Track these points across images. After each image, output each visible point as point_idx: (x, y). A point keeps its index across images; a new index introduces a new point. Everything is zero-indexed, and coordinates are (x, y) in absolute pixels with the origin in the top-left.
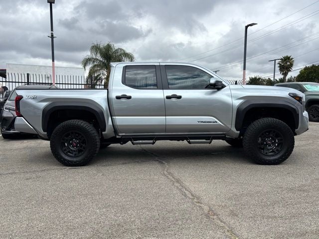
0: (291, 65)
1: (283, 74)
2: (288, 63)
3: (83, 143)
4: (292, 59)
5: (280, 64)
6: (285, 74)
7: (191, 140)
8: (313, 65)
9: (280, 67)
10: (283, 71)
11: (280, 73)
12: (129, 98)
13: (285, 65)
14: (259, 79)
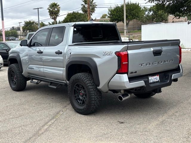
0: (58, 11)
1: (52, 19)
2: (56, 9)
4: (58, 6)
5: (50, 10)
6: (55, 19)
8: (74, 12)
9: (49, 12)
10: (52, 16)
11: (50, 17)
13: (54, 11)
14: (33, 22)
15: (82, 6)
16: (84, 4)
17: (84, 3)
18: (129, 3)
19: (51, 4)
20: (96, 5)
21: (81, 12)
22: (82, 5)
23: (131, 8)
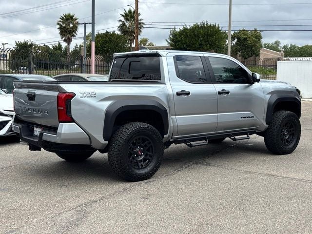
0: (76, 28)
1: (65, 40)
2: (71, 25)
3: (148, 150)
4: (76, 19)
5: (60, 25)
6: (68, 41)
7: (236, 137)
8: (107, 32)
9: (60, 29)
10: (65, 36)
12: (188, 94)
13: (68, 27)
14: (32, 45)
15: (121, 23)
16: (123, 20)
17: (123, 18)
18: (203, 24)
19: (63, 16)
20: (144, 24)
21: (118, 32)
22: (120, 21)
23: (208, 32)
